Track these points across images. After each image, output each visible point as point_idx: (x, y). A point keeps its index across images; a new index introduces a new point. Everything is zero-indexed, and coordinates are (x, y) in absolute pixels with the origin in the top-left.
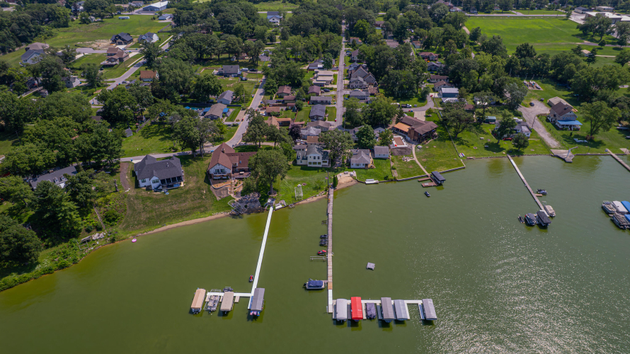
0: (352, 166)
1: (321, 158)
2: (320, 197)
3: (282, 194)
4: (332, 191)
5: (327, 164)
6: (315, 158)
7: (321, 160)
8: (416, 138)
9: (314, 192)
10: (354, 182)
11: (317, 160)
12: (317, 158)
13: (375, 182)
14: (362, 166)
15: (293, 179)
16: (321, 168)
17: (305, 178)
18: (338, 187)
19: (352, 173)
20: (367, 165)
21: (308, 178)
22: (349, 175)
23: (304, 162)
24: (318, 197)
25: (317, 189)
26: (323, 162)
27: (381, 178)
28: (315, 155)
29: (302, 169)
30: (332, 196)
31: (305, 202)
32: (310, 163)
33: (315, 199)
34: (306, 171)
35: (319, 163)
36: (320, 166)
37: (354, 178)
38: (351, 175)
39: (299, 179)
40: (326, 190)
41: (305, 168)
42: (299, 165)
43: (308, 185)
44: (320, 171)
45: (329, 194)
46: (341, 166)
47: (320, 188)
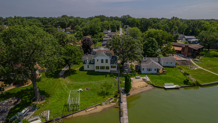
0: (143, 72)
1: (109, 62)
2: (108, 106)
3: (52, 101)
4: (124, 97)
5: (115, 69)
6: (102, 61)
7: (109, 64)
8: (190, 54)
9: (99, 98)
10: (150, 87)
11: (105, 64)
12: (104, 61)
13: (175, 86)
14: (153, 71)
15: (75, 83)
16: (109, 73)
17: (89, 82)
18: (131, 93)
19: (145, 78)
20: (158, 70)
21: (93, 82)
22: (141, 79)
23: (91, 68)
24: (105, 106)
25: (103, 94)
26: (112, 67)
27: (181, 83)
28: (102, 58)
29: (87, 74)
30: (124, 104)
31: (83, 113)
32: (97, 67)
33: (99, 108)
34: (92, 76)
35: (108, 68)
36: (108, 71)
37: (148, 82)
38: (144, 80)
39: (83, 84)
40: (116, 96)
41: (91, 73)
42: (86, 71)
43: (93, 90)
44: (108, 76)
45: (120, 102)
46: (131, 72)
47: (107, 94)
